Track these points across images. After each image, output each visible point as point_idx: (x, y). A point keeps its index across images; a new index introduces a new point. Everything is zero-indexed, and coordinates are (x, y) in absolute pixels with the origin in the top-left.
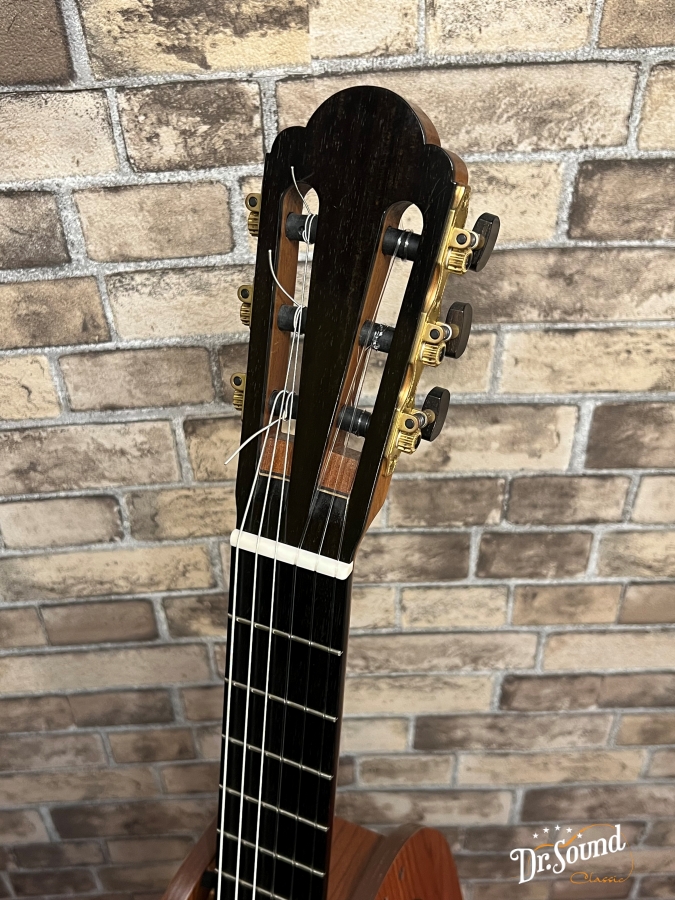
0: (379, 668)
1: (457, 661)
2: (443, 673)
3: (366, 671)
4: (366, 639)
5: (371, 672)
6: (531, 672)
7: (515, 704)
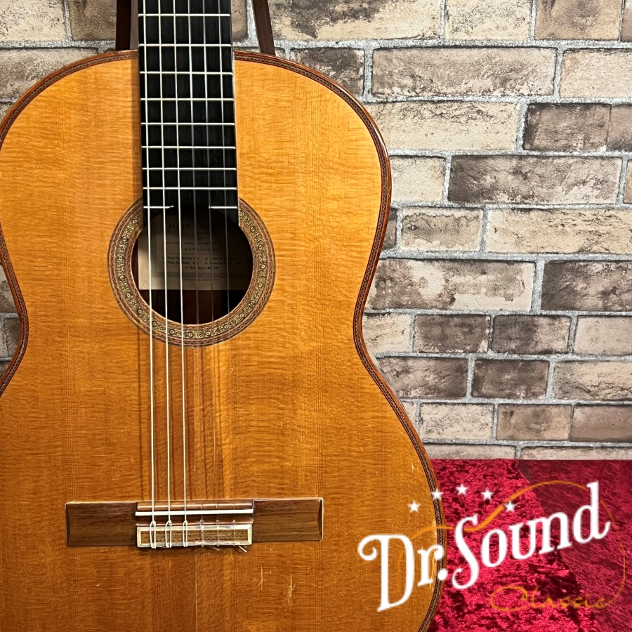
0: (423, 89)
1: (489, 83)
2: (476, 98)
3: (413, 94)
4: (414, 52)
5: (417, 95)
6: (549, 99)
7: (536, 142)
